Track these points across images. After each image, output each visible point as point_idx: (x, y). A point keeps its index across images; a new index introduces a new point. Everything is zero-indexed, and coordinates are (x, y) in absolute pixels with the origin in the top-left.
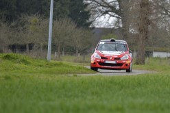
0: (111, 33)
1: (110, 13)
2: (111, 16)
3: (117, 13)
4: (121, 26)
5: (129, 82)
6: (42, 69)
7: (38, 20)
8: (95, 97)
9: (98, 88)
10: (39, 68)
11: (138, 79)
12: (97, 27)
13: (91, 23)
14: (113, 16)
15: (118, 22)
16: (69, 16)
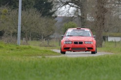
0: (72, 21)
1: (70, 4)
2: (71, 6)
3: (76, 4)
4: (80, 14)
5: (92, 62)
6: (13, 52)
7: (7, 10)
8: (63, 75)
9: (65, 68)
10: (11, 51)
11: (100, 59)
12: (59, 16)
13: (53, 13)
14: (73, 6)
15: (77, 11)
16: (35, 7)
